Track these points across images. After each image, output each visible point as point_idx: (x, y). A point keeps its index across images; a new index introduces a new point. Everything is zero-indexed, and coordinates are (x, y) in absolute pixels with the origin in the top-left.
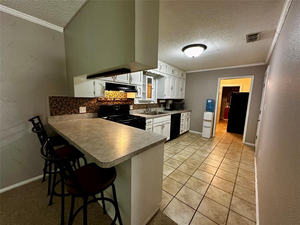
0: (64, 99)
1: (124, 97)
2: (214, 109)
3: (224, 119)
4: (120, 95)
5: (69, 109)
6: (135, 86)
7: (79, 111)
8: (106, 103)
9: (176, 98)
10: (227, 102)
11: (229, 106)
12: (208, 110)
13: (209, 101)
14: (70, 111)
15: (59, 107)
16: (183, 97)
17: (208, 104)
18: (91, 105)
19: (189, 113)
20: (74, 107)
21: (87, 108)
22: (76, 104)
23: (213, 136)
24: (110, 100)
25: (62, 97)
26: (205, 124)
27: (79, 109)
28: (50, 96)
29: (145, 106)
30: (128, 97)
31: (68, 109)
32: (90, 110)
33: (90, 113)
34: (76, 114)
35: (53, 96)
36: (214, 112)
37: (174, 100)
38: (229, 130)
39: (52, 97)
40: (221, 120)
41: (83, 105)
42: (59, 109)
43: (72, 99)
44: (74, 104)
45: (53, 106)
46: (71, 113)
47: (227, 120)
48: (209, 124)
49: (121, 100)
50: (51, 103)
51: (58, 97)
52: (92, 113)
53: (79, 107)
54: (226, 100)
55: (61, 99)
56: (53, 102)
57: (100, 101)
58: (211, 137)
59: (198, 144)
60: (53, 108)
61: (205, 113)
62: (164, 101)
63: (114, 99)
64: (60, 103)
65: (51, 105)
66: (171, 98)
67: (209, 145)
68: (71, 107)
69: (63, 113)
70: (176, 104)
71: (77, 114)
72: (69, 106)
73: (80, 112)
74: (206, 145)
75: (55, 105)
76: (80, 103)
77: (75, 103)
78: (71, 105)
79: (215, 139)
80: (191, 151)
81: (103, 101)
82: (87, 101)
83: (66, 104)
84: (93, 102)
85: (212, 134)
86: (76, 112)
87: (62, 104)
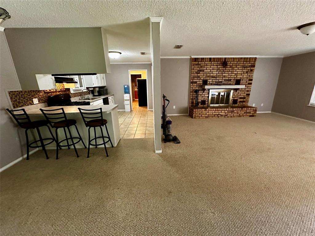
0: (19, 92)
1: (62, 88)
2: (130, 92)
3: (135, 100)
4: (60, 86)
5: (26, 101)
6: (73, 78)
7: (33, 102)
8: (51, 94)
9: (101, 86)
10: (135, 86)
11: (137, 89)
12: (126, 93)
13: (126, 86)
14: (26, 103)
15: (18, 101)
16: (105, 85)
17: (125, 89)
18: (40, 97)
19: (113, 96)
20: (29, 99)
21: (38, 99)
22: (30, 97)
23: (132, 110)
24: (53, 91)
25: (18, 91)
26: (126, 102)
27: (33, 101)
28: (8, 91)
29: (79, 94)
30: (65, 88)
31: (24, 101)
32: (41, 101)
33: (41, 103)
34: (31, 105)
35: (11, 90)
36: (129, 94)
37: (100, 87)
38: (140, 105)
39: (11, 92)
40: (133, 100)
41: (35, 97)
42: (18, 102)
43: (25, 92)
44: (28, 97)
45: (14, 100)
46: (28, 104)
47: (138, 99)
48: (129, 102)
49: (61, 91)
50: (11, 97)
51: (15, 91)
52: (43, 104)
53: (32, 99)
54: (134, 85)
55: (17, 93)
56: (12, 96)
57: (46, 93)
58: (131, 111)
59: (124, 116)
60: (14, 101)
61: (124, 95)
62: (92, 89)
63: (56, 90)
64: (18, 97)
65: (12, 99)
66: (98, 86)
67: (131, 114)
68: (26, 99)
69: (22, 105)
70: (102, 90)
71: (33, 105)
72: (25, 98)
73: (34, 104)
74: (130, 115)
75: (14, 98)
76: (32, 95)
77: (29, 95)
78: (26, 98)
79: (133, 111)
80: (122, 119)
81: (48, 93)
82: (37, 94)
83: (22, 97)
84: (41, 94)
85: (131, 109)
86: (31, 104)
87: (20, 98)
